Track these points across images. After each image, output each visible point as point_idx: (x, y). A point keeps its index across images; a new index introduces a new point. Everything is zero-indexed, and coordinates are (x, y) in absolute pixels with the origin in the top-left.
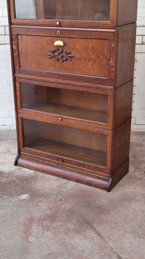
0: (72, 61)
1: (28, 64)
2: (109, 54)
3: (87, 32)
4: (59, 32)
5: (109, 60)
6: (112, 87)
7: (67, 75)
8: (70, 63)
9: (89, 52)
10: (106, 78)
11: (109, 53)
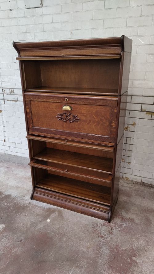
0: (78, 122)
1: (40, 123)
2: (111, 118)
3: (92, 100)
4: (67, 99)
5: (112, 123)
6: (114, 144)
7: (74, 133)
8: (76, 124)
9: (94, 116)
10: (108, 137)
11: (112, 117)
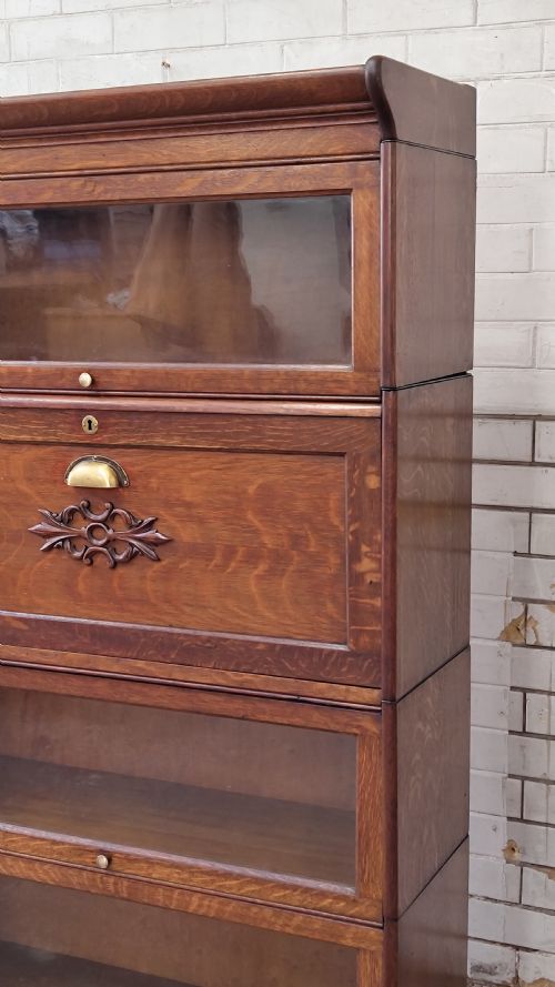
0: (159, 560)
2: (352, 529)
3: (237, 420)
4: (95, 422)
5: (355, 556)
6: (376, 692)
7: (136, 633)
8: (150, 573)
9: (250, 516)
10: (342, 648)
11: (354, 519)
